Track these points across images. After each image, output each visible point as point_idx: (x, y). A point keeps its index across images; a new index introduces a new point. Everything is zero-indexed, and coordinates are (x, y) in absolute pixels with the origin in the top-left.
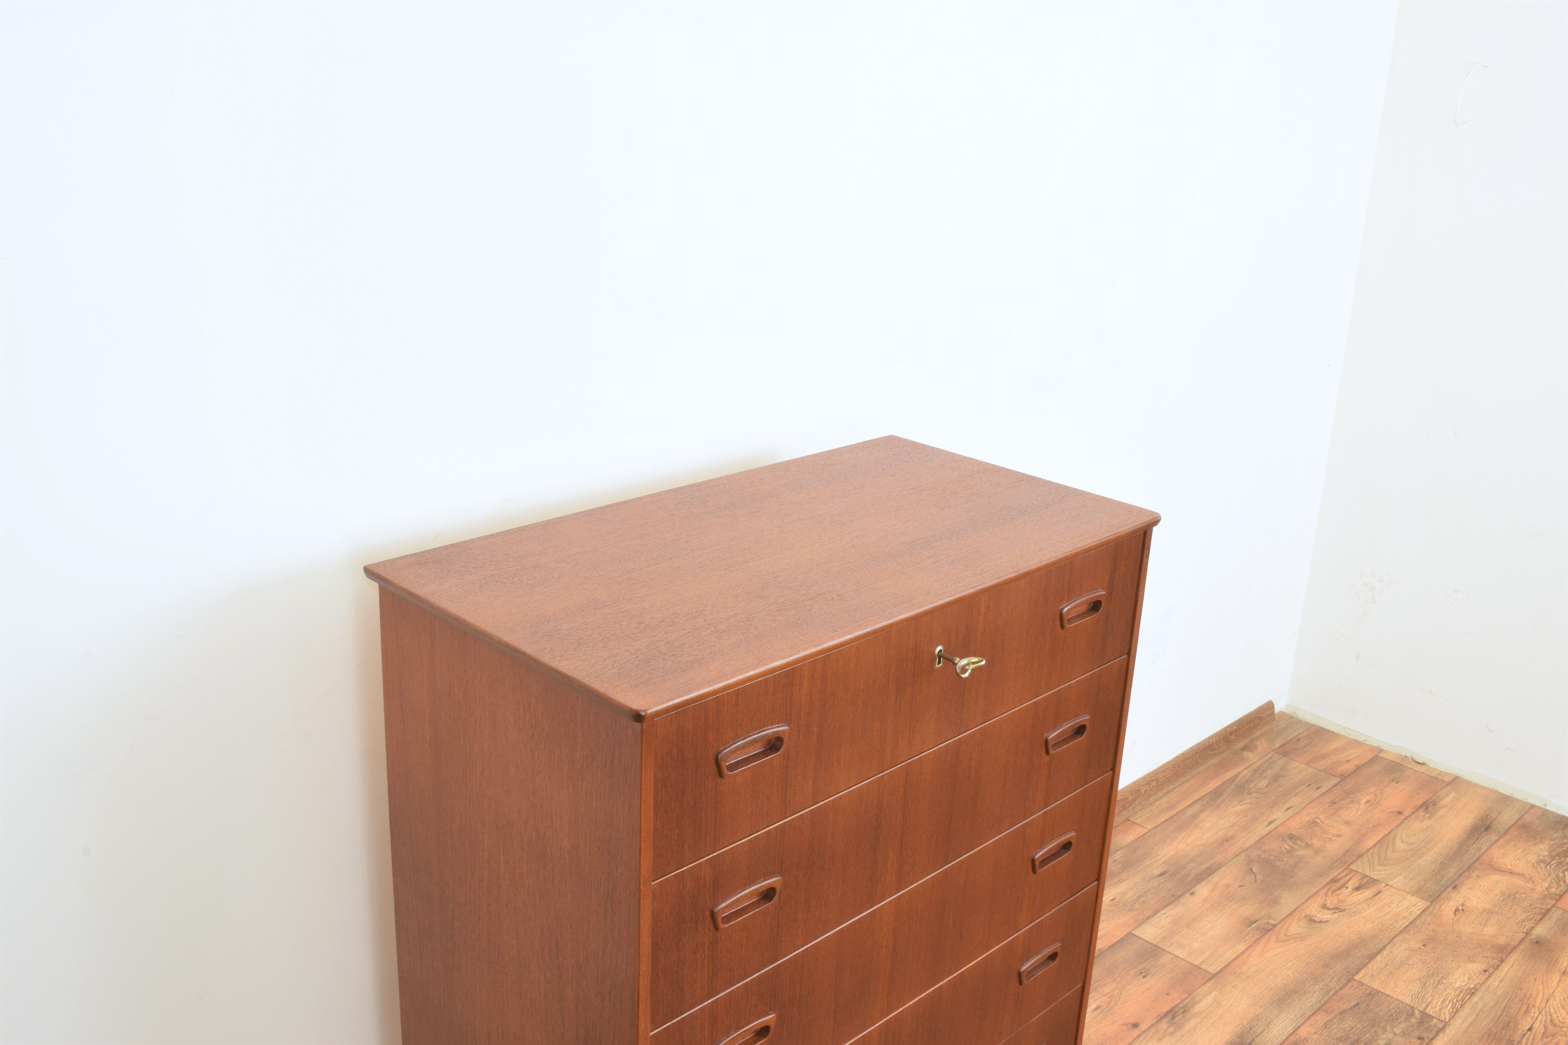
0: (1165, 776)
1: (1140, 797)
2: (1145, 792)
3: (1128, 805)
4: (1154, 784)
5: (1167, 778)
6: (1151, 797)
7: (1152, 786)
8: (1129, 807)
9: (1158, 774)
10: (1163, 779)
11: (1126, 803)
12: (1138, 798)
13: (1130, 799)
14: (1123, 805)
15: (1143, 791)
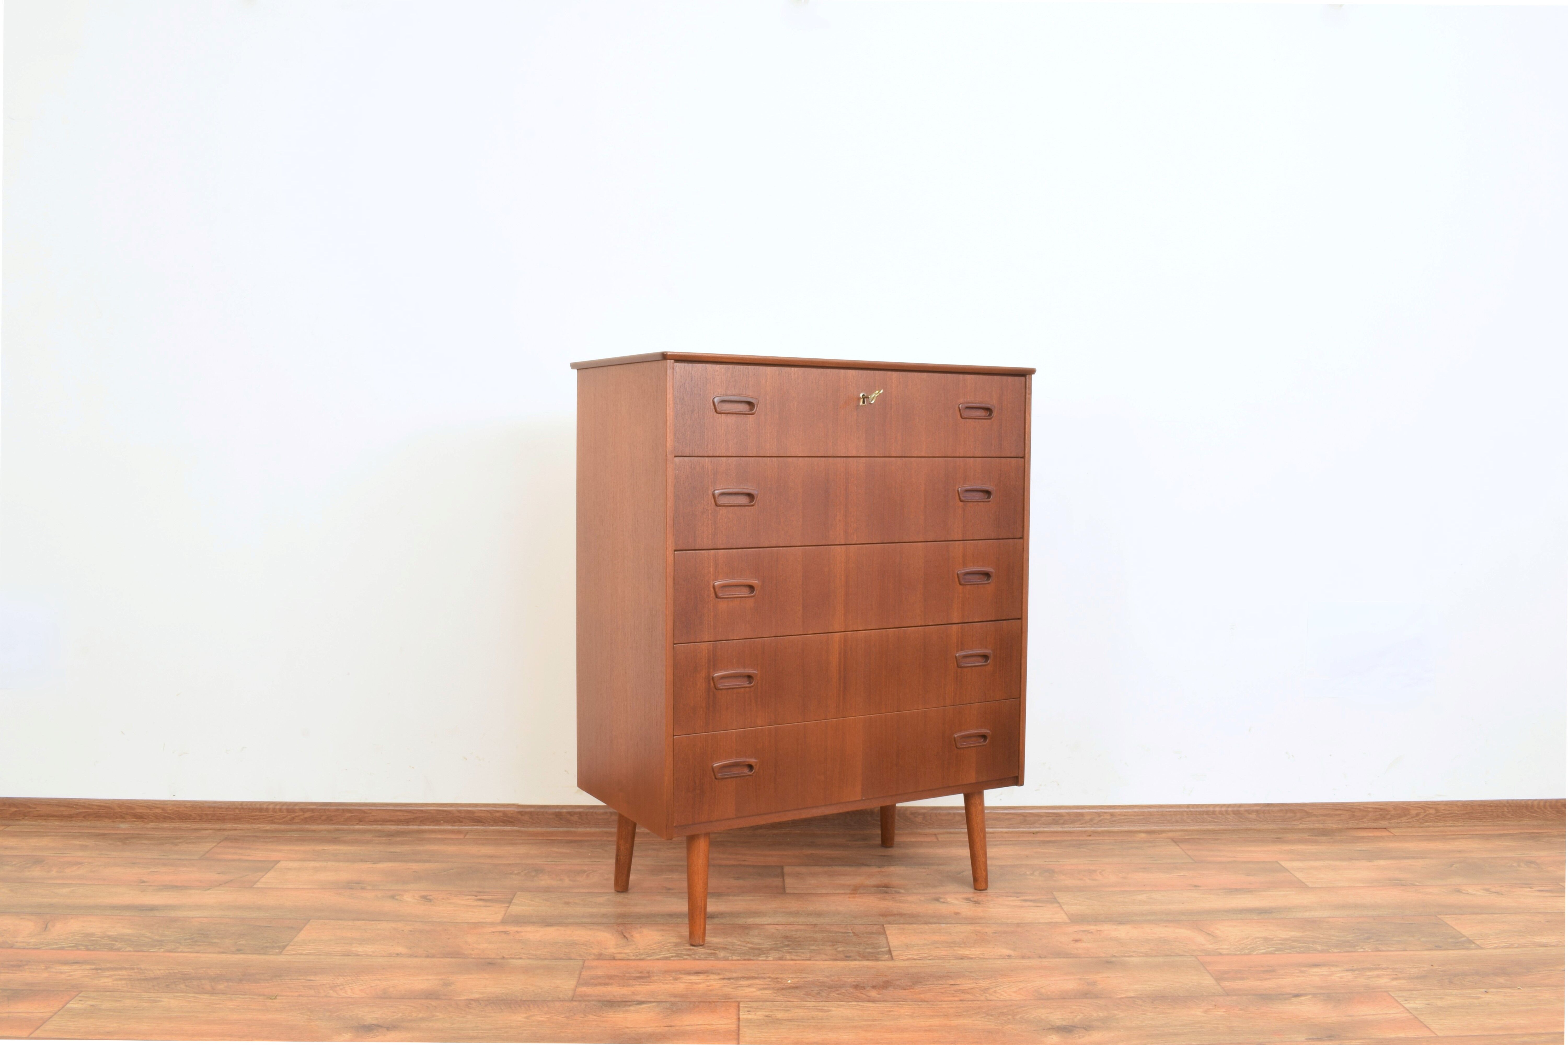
0: (1449, 810)
1: (1409, 817)
2: (1417, 815)
3: (1389, 817)
4: (1432, 811)
5: (1452, 813)
6: (1427, 822)
7: (1427, 812)
8: (1390, 819)
9: (1439, 804)
10: (1446, 812)
11: (1387, 815)
12: (1405, 815)
13: (1393, 812)
14: (1381, 815)
15: (1414, 812)
